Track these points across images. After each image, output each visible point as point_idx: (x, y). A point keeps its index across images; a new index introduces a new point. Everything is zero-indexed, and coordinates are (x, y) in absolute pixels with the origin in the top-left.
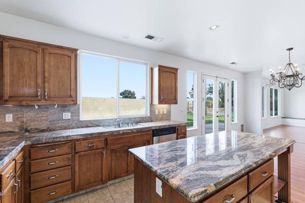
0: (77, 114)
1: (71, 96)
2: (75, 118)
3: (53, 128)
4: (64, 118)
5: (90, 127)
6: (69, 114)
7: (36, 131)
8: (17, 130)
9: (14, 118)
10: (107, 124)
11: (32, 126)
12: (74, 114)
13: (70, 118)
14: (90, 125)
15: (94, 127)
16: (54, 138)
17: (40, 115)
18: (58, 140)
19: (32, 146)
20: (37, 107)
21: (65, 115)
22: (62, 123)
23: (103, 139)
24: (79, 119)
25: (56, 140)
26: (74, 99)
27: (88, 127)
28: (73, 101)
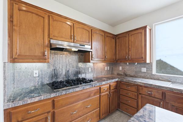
0: (151, 69)
1: (142, 58)
2: (149, 72)
3: (137, 76)
4: (142, 71)
5: (160, 80)
6: (145, 69)
7: (129, 76)
8: (123, 74)
9: (122, 69)
10: (180, 81)
11: (128, 73)
12: (148, 69)
13: (146, 71)
14: (161, 79)
15: (165, 81)
16: (129, 81)
17: (131, 68)
18: (130, 82)
19: (120, 82)
20: (128, 64)
21: (143, 69)
22: (141, 74)
23: (161, 92)
24: (152, 73)
25: (129, 82)
26: (144, 59)
27: (158, 80)
28: (143, 60)
